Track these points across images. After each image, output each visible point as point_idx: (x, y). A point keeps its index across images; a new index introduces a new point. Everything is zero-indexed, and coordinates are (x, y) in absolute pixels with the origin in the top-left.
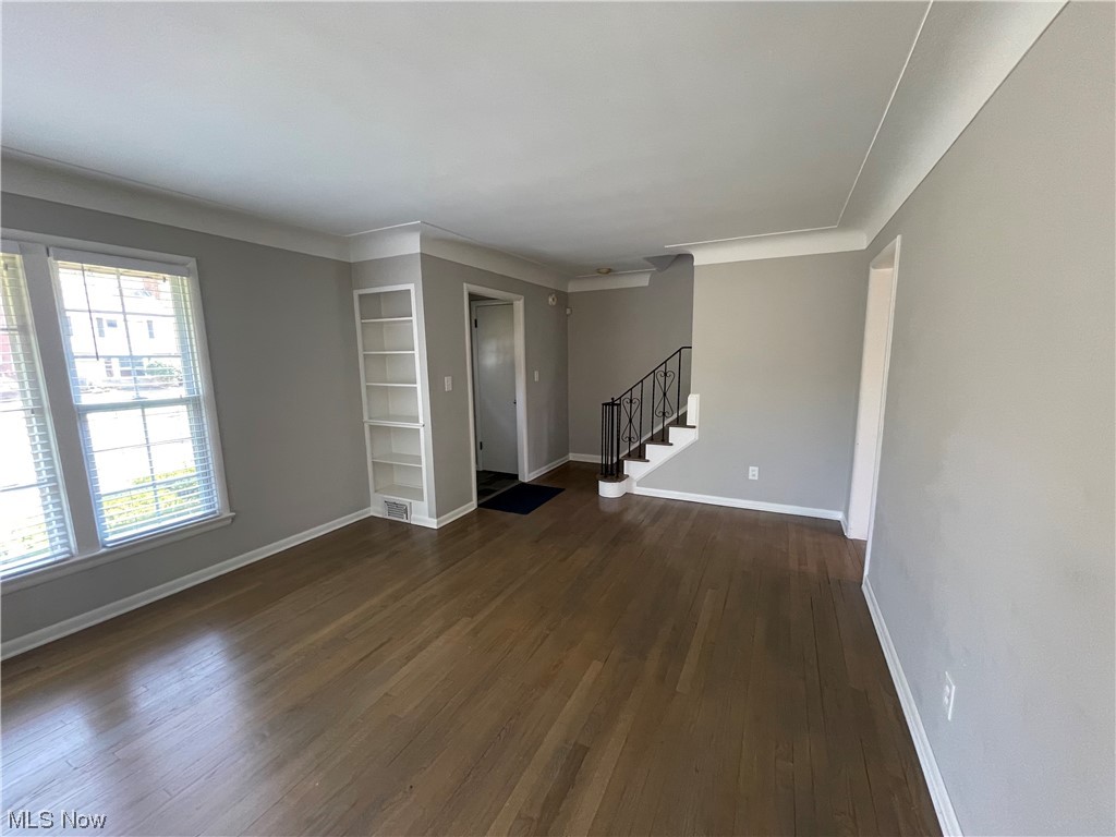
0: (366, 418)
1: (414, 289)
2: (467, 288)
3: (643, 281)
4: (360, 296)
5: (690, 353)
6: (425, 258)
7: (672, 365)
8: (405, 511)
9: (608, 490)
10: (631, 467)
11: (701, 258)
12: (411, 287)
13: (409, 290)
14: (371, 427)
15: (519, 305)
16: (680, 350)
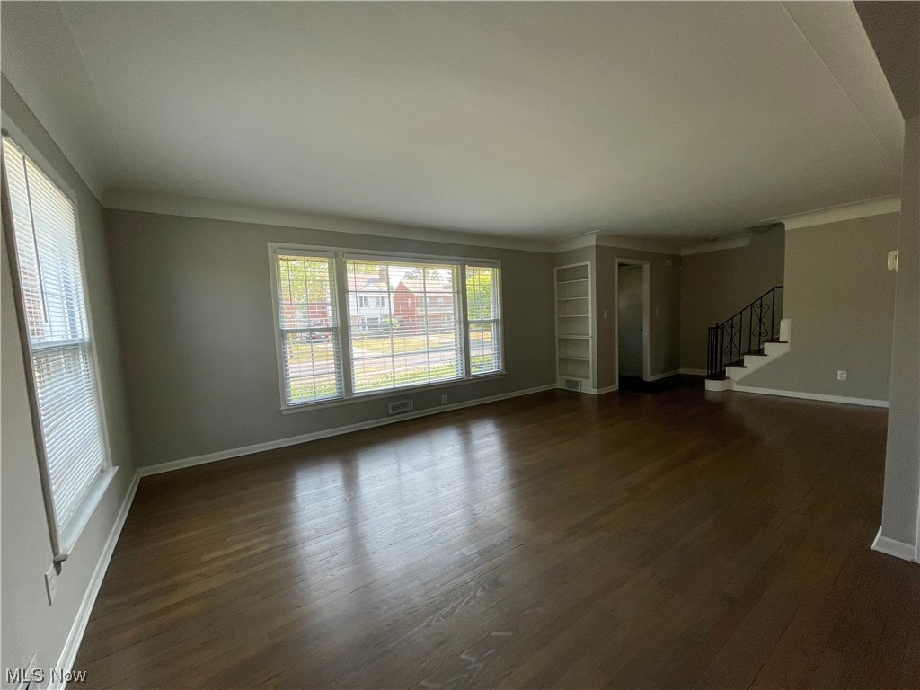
0: (557, 335)
1: (590, 265)
2: (617, 260)
3: (743, 243)
4: (558, 270)
5: (783, 291)
6: (597, 247)
7: (767, 300)
8: (577, 384)
9: (712, 386)
10: (732, 372)
11: (790, 225)
12: (589, 263)
13: (587, 265)
14: (560, 340)
15: (647, 268)
16: (773, 289)
